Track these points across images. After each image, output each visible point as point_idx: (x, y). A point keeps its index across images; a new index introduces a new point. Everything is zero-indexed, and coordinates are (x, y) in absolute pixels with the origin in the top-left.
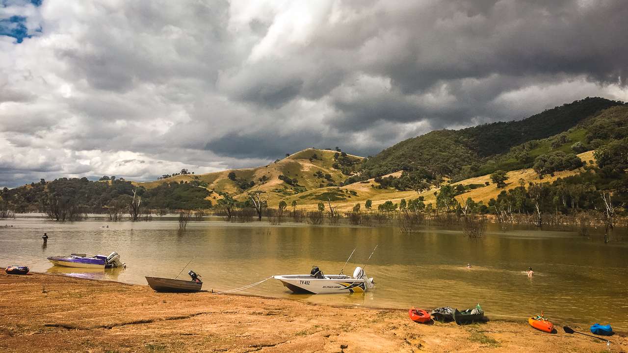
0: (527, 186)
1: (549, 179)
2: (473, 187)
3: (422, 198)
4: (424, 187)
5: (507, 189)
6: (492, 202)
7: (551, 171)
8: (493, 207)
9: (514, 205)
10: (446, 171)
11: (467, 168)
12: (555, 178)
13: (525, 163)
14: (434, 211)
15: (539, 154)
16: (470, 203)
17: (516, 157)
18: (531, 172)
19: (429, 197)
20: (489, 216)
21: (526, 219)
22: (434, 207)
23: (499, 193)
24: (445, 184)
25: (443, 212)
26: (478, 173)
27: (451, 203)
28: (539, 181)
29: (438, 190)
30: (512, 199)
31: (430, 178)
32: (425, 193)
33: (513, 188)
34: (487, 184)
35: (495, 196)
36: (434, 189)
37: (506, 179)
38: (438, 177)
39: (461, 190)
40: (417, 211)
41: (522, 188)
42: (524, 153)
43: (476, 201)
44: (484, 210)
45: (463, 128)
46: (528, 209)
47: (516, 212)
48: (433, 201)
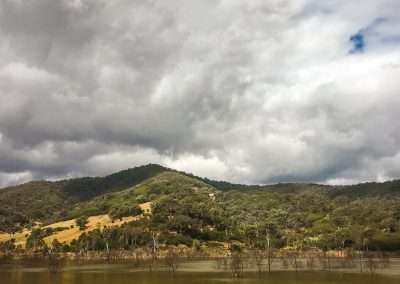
0: (102, 228)
1: (119, 223)
2: (60, 229)
3: (13, 240)
4: (17, 230)
5: (87, 231)
6: (74, 242)
7: (120, 217)
8: (74, 246)
9: (90, 244)
10: (39, 216)
11: (57, 213)
12: (123, 222)
13: (103, 210)
14: (23, 251)
15: (114, 203)
16: (56, 243)
17: (97, 206)
18: (106, 217)
19: (20, 239)
20: (69, 253)
21: (98, 255)
22: (24, 247)
23: (80, 234)
24: (36, 227)
25: (30, 253)
26: (65, 218)
27: (40, 244)
28: (111, 225)
29: (29, 233)
30: (90, 239)
31: (24, 222)
32: (17, 235)
33: (92, 230)
34: (72, 227)
35: (77, 237)
36: (26, 232)
37: (87, 223)
38: (31, 221)
39: (50, 232)
40: (7, 252)
41: (98, 230)
42: (102, 202)
43: (61, 241)
44: (67, 249)
45: (59, 180)
46: (100, 247)
47: (91, 249)
48: (23, 243)
